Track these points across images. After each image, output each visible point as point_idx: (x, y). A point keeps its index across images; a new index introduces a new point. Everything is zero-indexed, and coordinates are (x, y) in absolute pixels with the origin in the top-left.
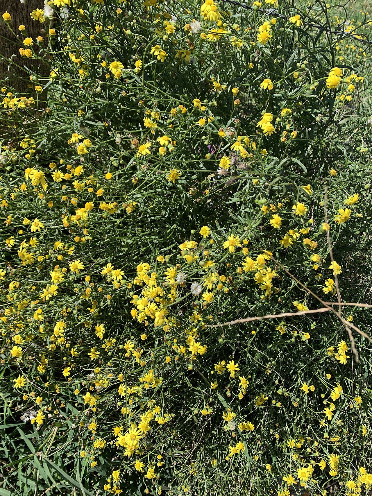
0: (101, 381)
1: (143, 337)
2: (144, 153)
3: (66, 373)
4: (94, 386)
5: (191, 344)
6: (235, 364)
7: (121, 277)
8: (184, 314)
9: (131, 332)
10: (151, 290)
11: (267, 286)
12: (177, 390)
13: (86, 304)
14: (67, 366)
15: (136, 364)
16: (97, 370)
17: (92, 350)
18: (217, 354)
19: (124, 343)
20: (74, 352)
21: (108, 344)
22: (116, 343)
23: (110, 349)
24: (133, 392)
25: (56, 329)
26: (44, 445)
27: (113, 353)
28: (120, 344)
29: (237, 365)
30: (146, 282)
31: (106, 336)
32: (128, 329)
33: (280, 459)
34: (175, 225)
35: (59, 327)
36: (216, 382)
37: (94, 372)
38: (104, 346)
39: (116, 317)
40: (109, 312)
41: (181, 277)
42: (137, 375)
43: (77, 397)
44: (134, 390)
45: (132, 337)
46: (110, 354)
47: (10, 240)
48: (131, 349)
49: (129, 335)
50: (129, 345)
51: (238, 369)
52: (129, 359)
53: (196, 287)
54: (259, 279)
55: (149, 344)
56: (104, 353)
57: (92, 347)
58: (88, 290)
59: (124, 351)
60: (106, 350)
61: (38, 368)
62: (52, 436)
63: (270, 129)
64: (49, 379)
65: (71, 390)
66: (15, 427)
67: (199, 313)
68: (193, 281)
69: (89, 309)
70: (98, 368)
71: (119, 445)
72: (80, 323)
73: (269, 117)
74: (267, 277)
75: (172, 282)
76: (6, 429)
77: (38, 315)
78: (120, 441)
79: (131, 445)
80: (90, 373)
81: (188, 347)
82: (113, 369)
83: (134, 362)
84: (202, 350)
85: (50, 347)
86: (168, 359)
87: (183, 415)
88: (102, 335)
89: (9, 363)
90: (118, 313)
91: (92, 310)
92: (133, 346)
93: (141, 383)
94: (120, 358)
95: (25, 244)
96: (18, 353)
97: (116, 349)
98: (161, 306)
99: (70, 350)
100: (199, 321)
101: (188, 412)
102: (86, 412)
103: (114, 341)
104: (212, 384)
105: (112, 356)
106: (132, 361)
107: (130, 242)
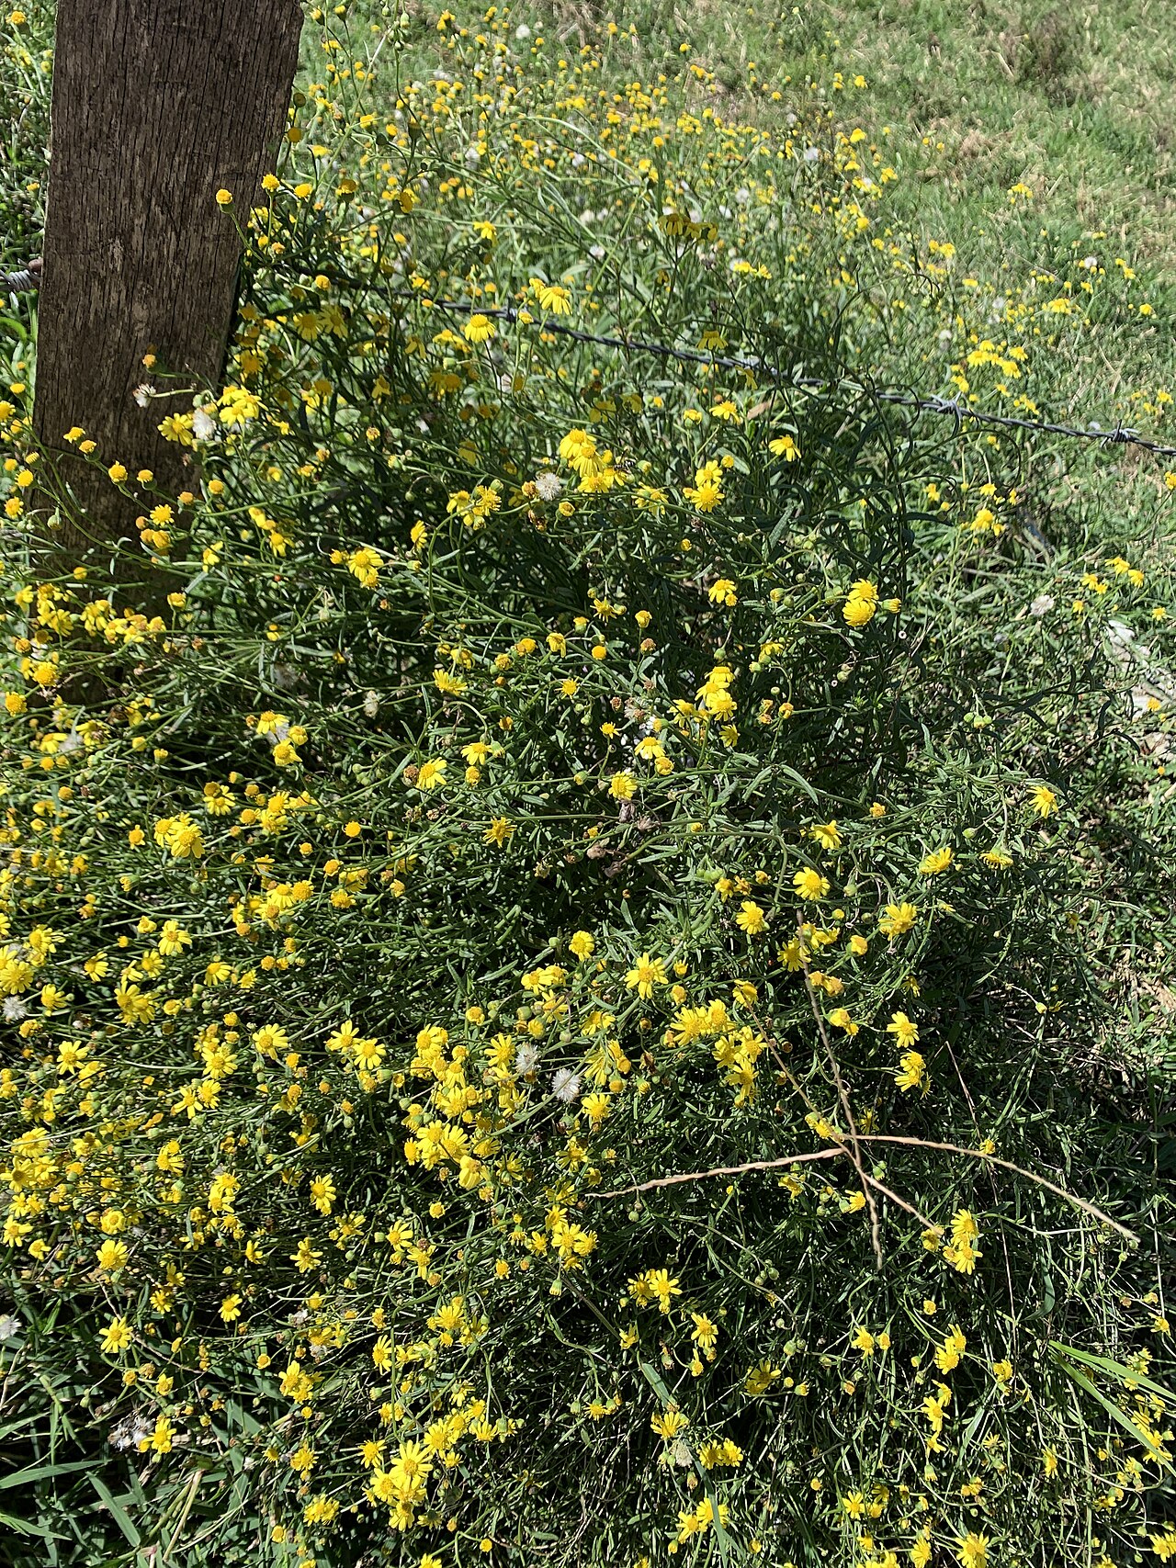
0: (327, 1331)
1: (436, 1210)
2: (431, 783)
3: (229, 1312)
4: (307, 1344)
5: (557, 1228)
6: (670, 1278)
7: (377, 1061)
8: (545, 1145)
9: (406, 1194)
10: (451, 1095)
11: (742, 1075)
12: (535, 1356)
13: (285, 1123)
14: (232, 1292)
15: (420, 1283)
16: (315, 1299)
17: (303, 1246)
18: (637, 1251)
19: (385, 1226)
20: (252, 1252)
21: (345, 1230)
22: (364, 1227)
23: (350, 1243)
24: (411, 1357)
25: (214, 1195)
26: (164, 1525)
27: (357, 1254)
28: (377, 1229)
29: (675, 1281)
30: (439, 1075)
31: (338, 1207)
32: (398, 1188)
33: (824, 1553)
34: (517, 909)
35: (222, 1189)
36: (634, 1329)
37: (305, 1306)
38: (333, 1235)
39: (363, 1153)
40: (346, 1142)
41: (528, 1058)
42: (421, 1314)
43: (258, 1380)
44: (414, 1352)
45: (407, 1211)
46: (349, 1255)
47: (95, 962)
48: (406, 1244)
49: (398, 1203)
50: (400, 1233)
51: (678, 1292)
52: (401, 1268)
53: (566, 1082)
54: (726, 1056)
55: (452, 1226)
56: (333, 1254)
57: (302, 1238)
58: (294, 1090)
59: (387, 1248)
60: (339, 1245)
61: (153, 1300)
62: (185, 1498)
63: (725, 705)
64: (182, 1330)
65: (242, 1361)
66: (83, 1472)
67: (582, 1143)
68: (557, 1064)
69: (294, 1135)
70: (316, 1295)
71: (376, 1499)
72: (270, 1173)
73: (723, 677)
74: (744, 1050)
75: (502, 1073)
76: (58, 1477)
77: (170, 1156)
78: (378, 1487)
79: (406, 1488)
80: (294, 1311)
81: (550, 1235)
82: (359, 1296)
83: (413, 1276)
84: (585, 1242)
85: (190, 1240)
86: (502, 1268)
87: (551, 1426)
88: (328, 1205)
89: (72, 1287)
90: (369, 1144)
91: (303, 1138)
92: (409, 1234)
93: (433, 1335)
94: (377, 1267)
95: (134, 972)
96: (117, 1258)
97: (365, 1242)
98: (478, 1132)
99: (245, 1247)
100: (581, 1165)
101: (565, 1416)
102: (283, 1423)
103: (360, 1219)
104: (622, 1334)
105: (354, 1263)
106: (408, 1275)
107: (401, 954)
